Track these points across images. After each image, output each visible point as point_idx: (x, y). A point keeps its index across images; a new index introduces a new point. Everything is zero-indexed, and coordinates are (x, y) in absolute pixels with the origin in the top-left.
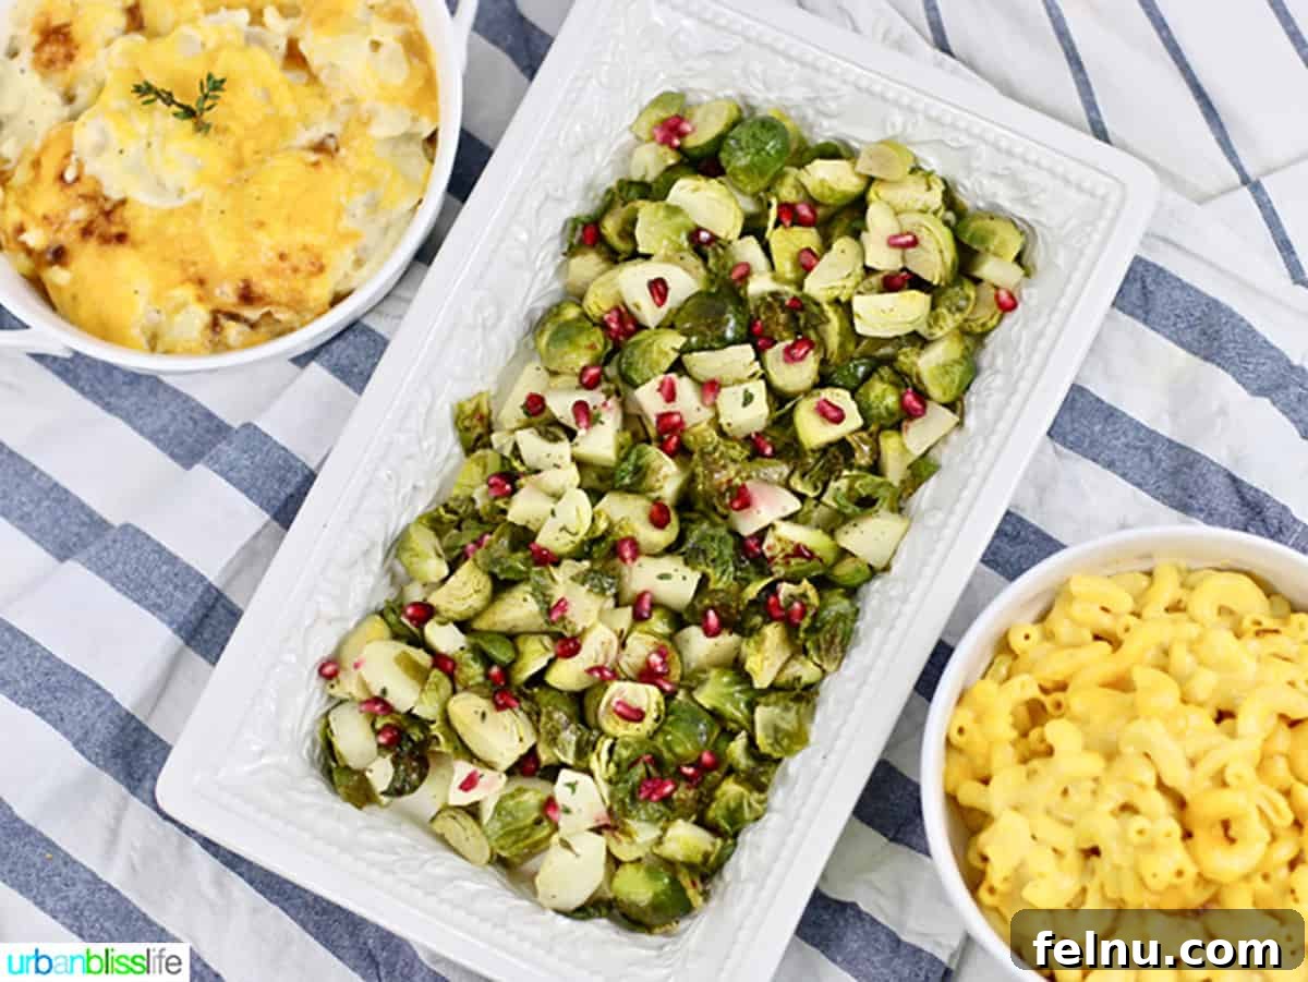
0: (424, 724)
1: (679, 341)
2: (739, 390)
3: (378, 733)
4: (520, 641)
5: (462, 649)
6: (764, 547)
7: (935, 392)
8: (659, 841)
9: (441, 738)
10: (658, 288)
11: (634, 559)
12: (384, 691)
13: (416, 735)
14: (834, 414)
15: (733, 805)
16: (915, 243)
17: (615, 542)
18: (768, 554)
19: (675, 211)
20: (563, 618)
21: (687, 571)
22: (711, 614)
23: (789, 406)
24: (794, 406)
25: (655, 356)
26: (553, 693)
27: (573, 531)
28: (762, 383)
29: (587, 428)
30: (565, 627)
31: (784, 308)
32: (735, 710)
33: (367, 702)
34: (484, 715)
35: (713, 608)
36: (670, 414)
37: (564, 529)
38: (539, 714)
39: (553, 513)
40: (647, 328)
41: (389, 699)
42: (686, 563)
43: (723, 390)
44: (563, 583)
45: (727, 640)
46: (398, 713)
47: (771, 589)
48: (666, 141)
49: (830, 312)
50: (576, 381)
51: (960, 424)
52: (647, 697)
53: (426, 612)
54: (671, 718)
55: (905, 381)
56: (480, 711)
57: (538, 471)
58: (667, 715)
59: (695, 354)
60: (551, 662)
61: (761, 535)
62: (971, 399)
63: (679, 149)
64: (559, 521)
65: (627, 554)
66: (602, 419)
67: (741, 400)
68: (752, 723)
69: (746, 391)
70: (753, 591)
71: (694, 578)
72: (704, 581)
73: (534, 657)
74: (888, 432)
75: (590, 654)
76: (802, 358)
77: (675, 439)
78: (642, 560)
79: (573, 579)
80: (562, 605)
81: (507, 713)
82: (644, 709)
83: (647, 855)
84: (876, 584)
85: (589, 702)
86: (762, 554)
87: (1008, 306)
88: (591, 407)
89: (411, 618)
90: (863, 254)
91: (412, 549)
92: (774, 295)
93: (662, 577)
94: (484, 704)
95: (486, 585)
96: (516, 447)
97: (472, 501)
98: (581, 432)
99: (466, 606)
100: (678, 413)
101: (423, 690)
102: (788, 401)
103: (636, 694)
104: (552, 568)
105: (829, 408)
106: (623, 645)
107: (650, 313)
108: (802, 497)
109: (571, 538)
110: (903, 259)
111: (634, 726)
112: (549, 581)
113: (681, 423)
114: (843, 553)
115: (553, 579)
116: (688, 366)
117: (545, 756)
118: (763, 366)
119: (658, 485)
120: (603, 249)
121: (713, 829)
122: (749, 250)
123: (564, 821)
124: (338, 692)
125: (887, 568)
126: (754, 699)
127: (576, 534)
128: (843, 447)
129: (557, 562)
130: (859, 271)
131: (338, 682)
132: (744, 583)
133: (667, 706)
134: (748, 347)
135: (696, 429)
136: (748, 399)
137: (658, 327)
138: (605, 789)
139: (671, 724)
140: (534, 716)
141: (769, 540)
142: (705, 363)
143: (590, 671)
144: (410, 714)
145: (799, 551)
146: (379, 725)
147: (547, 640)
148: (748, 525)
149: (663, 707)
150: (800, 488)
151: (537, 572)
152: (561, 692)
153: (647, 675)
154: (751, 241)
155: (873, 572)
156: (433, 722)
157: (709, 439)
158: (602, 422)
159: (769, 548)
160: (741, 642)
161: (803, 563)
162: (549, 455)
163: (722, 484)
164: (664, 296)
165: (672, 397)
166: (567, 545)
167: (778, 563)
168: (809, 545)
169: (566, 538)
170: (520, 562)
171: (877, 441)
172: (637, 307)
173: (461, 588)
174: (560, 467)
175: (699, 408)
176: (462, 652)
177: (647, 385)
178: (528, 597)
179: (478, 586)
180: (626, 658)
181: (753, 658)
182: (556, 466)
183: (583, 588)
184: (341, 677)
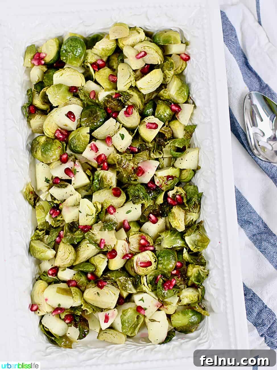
0: (79, 308)
1: (88, 130)
2: (118, 135)
3: (64, 320)
4: (92, 261)
5: (74, 275)
6: (156, 183)
7: (181, 100)
8: (180, 301)
9: (88, 310)
10: (70, 115)
11: (115, 211)
12: (59, 305)
13: (79, 313)
14: (154, 126)
15: (196, 275)
16: (146, 54)
17: (106, 209)
20: (105, 246)
21: (136, 206)
22: (151, 215)
23: (136, 131)
24: (138, 130)
25: (83, 138)
26: (115, 272)
27: (91, 214)
28: (124, 129)
29: (74, 176)
30: (108, 248)
31: (114, 99)
32: (179, 243)
33: (54, 312)
34: (98, 293)
35: (150, 213)
36: (100, 156)
37: (87, 215)
38: (116, 282)
39: (80, 212)
40: (73, 131)
41: (62, 306)
42: (134, 203)
43: (113, 138)
44: (97, 233)
45: (161, 221)
46: (67, 309)
48: (39, 64)
49: (131, 92)
50: (59, 162)
51: (195, 107)
52: (148, 256)
53: (55, 270)
54: (160, 259)
55: (169, 102)
56: (96, 293)
57: (65, 200)
58: (158, 258)
59: (95, 131)
60: (108, 262)
61: (152, 181)
62: (194, 96)
63: (45, 64)
64: (84, 213)
65: (112, 211)
67: (120, 138)
68: (186, 244)
69: (120, 134)
70: (160, 200)
71: (139, 206)
72: (143, 205)
73: (101, 264)
74: (172, 122)
75: (121, 251)
76: (132, 113)
77: (106, 164)
78: (117, 210)
79: (101, 230)
80: (102, 241)
81: (105, 288)
82: (150, 260)
83: (177, 308)
84: (198, 174)
85: (128, 268)
86: (157, 186)
87: (187, 59)
88: (70, 168)
89: (52, 275)
90: (130, 67)
91: (38, 251)
92: (108, 96)
93: (128, 213)
94: (97, 289)
95: (72, 249)
96: (52, 196)
97: (47, 222)
98: (73, 179)
99: (69, 261)
100: (103, 154)
101: (73, 297)
103: (144, 257)
104: (91, 231)
105: (151, 125)
106: (128, 242)
107: (71, 125)
108: (157, 159)
109: (92, 217)
110: (144, 61)
111: (149, 268)
112: (93, 236)
113: (105, 157)
114: (181, 170)
115: (93, 234)
116: (95, 137)
117: (125, 295)
118: (120, 123)
119: (110, 182)
120: (39, 111)
121: (194, 286)
122: (91, 86)
123: (146, 313)
124: (41, 314)
125: (198, 168)
126: (182, 235)
127: (93, 214)
128: (160, 135)
129: (91, 228)
130: (132, 73)
131: (39, 310)
132: (155, 199)
133: (156, 255)
134: (111, 119)
135: (112, 156)
136: (122, 137)
137: (77, 128)
138: (153, 294)
139: (161, 261)
140: (114, 283)
141: (156, 180)
142: (99, 132)
143: (124, 257)
144: (72, 308)
145: (168, 177)
146: (63, 317)
147: (101, 255)
148: (146, 179)
149: (155, 256)
150: (155, 157)
151: (87, 235)
152: (117, 270)
153: (143, 248)
154: (90, 82)
155: (195, 172)
156: (82, 305)
157: (118, 157)
158: (78, 172)
159: (158, 183)
160: (166, 219)
161: (172, 182)
162: (66, 193)
163: (131, 170)
164: (74, 118)
165: (97, 150)
166: (92, 220)
167: (163, 186)
168: (170, 174)
169: (90, 218)
170: (79, 235)
171: (170, 127)
172: (66, 126)
173: (64, 255)
174: (72, 195)
175: (108, 149)
176: (75, 276)
177: (86, 150)
178: (88, 244)
179: (69, 251)
180: (132, 246)
181: (175, 223)
182: (70, 195)
183: (106, 231)
184: (40, 308)
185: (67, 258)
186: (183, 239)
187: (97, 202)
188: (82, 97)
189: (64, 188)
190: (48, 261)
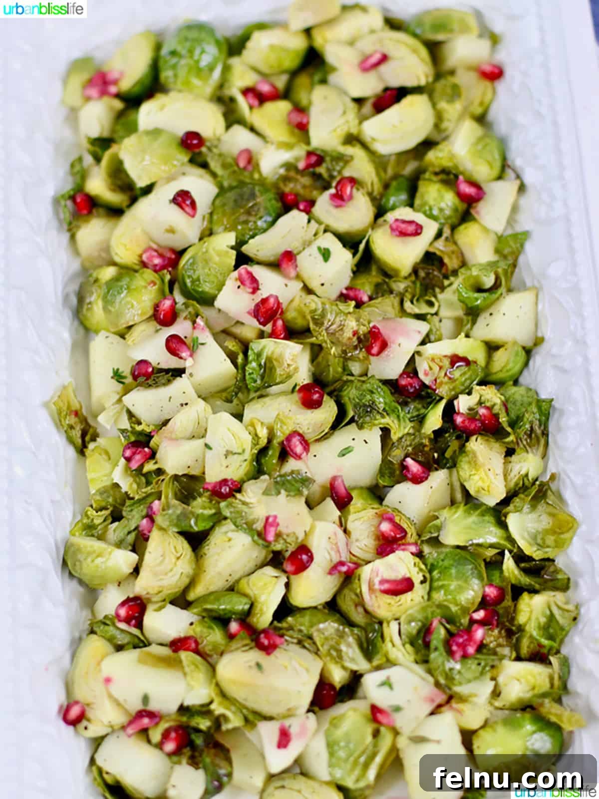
0: (204, 710)
1: (230, 238)
2: (313, 250)
3: (160, 746)
4: (243, 585)
5: (192, 624)
6: (421, 375)
7: (482, 171)
8: (496, 693)
9: (229, 714)
10: (183, 199)
11: (307, 451)
12: (146, 699)
13: (204, 724)
14: (411, 228)
15: (543, 620)
16: (384, 58)
17: (282, 444)
18: (427, 381)
19: (156, 133)
20: (278, 535)
21: (366, 434)
22: (409, 461)
23: (362, 247)
24: (368, 242)
25: (217, 259)
26: (308, 612)
27: (240, 451)
28: (329, 235)
29: (191, 356)
30: (285, 541)
31: (302, 172)
32: (491, 535)
33: (130, 723)
34: (259, 666)
35: (407, 456)
36: (264, 301)
37: (228, 454)
38: (310, 637)
39: (207, 446)
40: (194, 244)
41: (153, 706)
42: (361, 427)
43: (298, 257)
44: (257, 500)
45: (438, 478)
46: (169, 715)
47: (449, 412)
48: (104, 93)
49: (349, 150)
50: (154, 325)
51: (522, 188)
52: (402, 564)
53: (138, 606)
54: (435, 574)
55: (451, 175)
56: (253, 664)
57: (166, 423)
58: (430, 571)
59: (252, 242)
60: (287, 585)
61: (411, 369)
62: (517, 160)
63: (118, 96)
64: (219, 449)
65: (299, 449)
66: (201, 341)
67: (320, 258)
68: (512, 541)
69: (319, 248)
70: (434, 420)
71: (375, 436)
72: (386, 432)
73: (268, 593)
74: (462, 227)
75: (323, 555)
76: (351, 197)
77: (280, 324)
78: (314, 448)
79: (266, 493)
80: (269, 522)
81: (277, 653)
82: (408, 575)
83: (491, 713)
84: (537, 360)
85: (347, 604)
86: (423, 385)
87: (494, 75)
88: (183, 337)
89: (127, 620)
90: (343, 92)
91: (89, 554)
92: (289, 166)
93: (343, 454)
94: (256, 655)
95: (183, 546)
96: (130, 415)
97: (117, 486)
98: (188, 363)
99: (178, 576)
100: (271, 296)
101: (185, 674)
102: (360, 242)
103: (391, 567)
104: (238, 495)
105: (403, 226)
106: (348, 532)
107: (187, 228)
108: (421, 317)
109: (241, 458)
110: (381, 78)
111: (407, 598)
112: (244, 508)
113: (279, 304)
114: (492, 348)
115: (244, 503)
116: (251, 255)
117: (338, 677)
118: (319, 222)
119: (291, 368)
120: (101, 211)
121: (539, 657)
122: (241, 138)
123: (400, 721)
124: (95, 730)
125: (538, 341)
126: (499, 513)
127: (244, 451)
128: (430, 258)
129: (237, 488)
130: (352, 106)
131: (89, 720)
132: (420, 420)
133: (426, 565)
134: (294, 213)
135: (296, 304)
136: (326, 254)
137: (201, 239)
138: (419, 669)
139: (439, 579)
140: (306, 642)
141: (422, 367)
142: (263, 244)
143: (334, 569)
144: (183, 709)
145: (455, 360)
146: (156, 735)
147: (269, 571)
148: (392, 365)
149: (423, 567)
150: (417, 311)
151: (227, 506)
152: (315, 608)
153: (386, 545)
154: (237, 129)
155: (528, 352)
156: (211, 702)
157: (313, 306)
158: (203, 344)
159: (426, 374)
160: (451, 475)
161: (464, 373)
162: (170, 398)
163: (349, 339)
164: (193, 205)
165: (254, 285)
166: (241, 466)
167: (441, 383)
168: (461, 353)
169: (235, 461)
170: (204, 508)
171: (455, 243)
172: (171, 231)
173: (162, 562)
174: (186, 404)
175: (286, 285)
176: (194, 626)
177: (224, 288)
178: (230, 535)
179: (177, 552)
180: (358, 544)
181: (476, 478)
182: (182, 405)
183: (280, 496)
184: (90, 714)
185: (171, 570)
186: (503, 525)
187: (255, 421)
188: (214, 165)
189: (164, 385)
190: (116, 585)
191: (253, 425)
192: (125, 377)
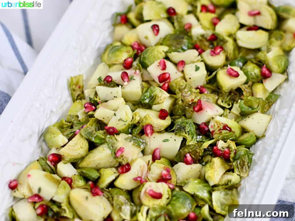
0: (59, 204)
1: (165, 48)
2: (193, 65)
3: (36, 209)
6: (210, 127)
7: (274, 67)
9: (67, 210)
10: (156, 28)
11: (152, 134)
13: (56, 209)
14: (234, 74)
16: (259, 14)
17: (143, 127)
18: (211, 130)
19: (159, 3)
20: (122, 156)
22: (188, 155)
23: (214, 74)
24: (217, 73)
25: (156, 53)
26: (118, 190)
27: (125, 120)
28: (203, 63)
29: (128, 81)
30: (123, 159)
31: (207, 40)
32: (204, 194)
33: (31, 197)
34: (87, 198)
35: (189, 153)
37: (120, 120)
38: (113, 198)
39: (115, 114)
40: (151, 46)
41: (42, 194)
42: (176, 134)
43: (186, 66)
44: (121, 141)
45: (197, 167)
46: (46, 200)
47: (214, 144)
49: (228, 39)
51: (287, 79)
52: (163, 188)
53: (58, 158)
54: (174, 198)
55: (262, 63)
56: (85, 196)
57: (106, 101)
58: (172, 197)
59: (173, 53)
60: (117, 177)
61: (207, 124)
64: (118, 117)
65: (149, 131)
66: (134, 78)
67: (194, 69)
68: (211, 201)
69: (196, 66)
70: (207, 144)
71: (179, 140)
72: (184, 140)
73: (108, 176)
74: (257, 84)
75: (135, 171)
76: (218, 54)
77: (167, 85)
78: (155, 135)
79: (126, 139)
80: (121, 150)
81: (97, 197)
82: (162, 193)
86: (209, 130)
88: (129, 75)
89: (51, 162)
90: (238, 19)
91: (51, 132)
92: (203, 36)
93: (164, 141)
94: (88, 194)
95: (86, 145)
96: (96, 93)
98: (125, 84)
99: (77, 153)
100: (168, 73)
101: (58, 187)
102: (214, 72)
103: (157, 187)
104: (115, 136)
105: (232, 71)
106: (149, 169)
107: (152, 39)
108: (223, 108)
109: (124, 123)
110: (255, 21)
112: (115, 141)
113: (169, 78)
114: (244, 131)
115: (116, 139)
116: (170, 58)
118: (202, 57)
119: (161, 101)
122: (191, 19)
124: (17, 194)
125: (264, 136)
126: (212, 189)
127: (126, 121)
129: (118, 133)
130: (238, 25)
131: (17, 190)
132: (201, 142)
133: (172, 193)
134: (195, 51)
135: (176, 80)
136: (197, 69)
137: (155, 45)
139: (175, 201)
140: (111, 199)
141: (212, 124)
142: (176, 56)
143: (135, 179)
144: (53, 201)
145: (225, 127)
146: (38, 205)
148: (201, 118)
149: (170, 194)
150: (222, 104)
151: (109, 138)
152: (122, 190)
153: (162, 179)
154: (191, 16)
156: (63, 203)
157: (182, 84)
158: (134, 79)
159: (212, 127)
160: (202, 168)
161: (227, 133)
162: (112, 92)
163: (189, 101)
164: (158, 31)
165: (164, 68)
166: (122, 126)
167: (216, 133)
168: (229, 125)
169: (121, 123)
170: (101, 134)
171: (251, 89)
172: (146, 38)
173: (75, 146)
174: (116, 97)
175: (176, 73)
176: (75, 176)
177: (153, 64)
178: (105, 148)
179: (82, 145)
180: (152, 175)
181: (209, 172)
182: (114, 97)
183: (130, 143)
184: (19, 187)
185: (76, 150)
186: (210, 194)
187: (137, 113)
188: (176, 24)
189: (112, 87)
190: (56, 149)
191: (136, 114)
192: (101, 81)
